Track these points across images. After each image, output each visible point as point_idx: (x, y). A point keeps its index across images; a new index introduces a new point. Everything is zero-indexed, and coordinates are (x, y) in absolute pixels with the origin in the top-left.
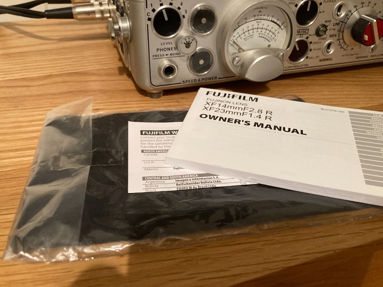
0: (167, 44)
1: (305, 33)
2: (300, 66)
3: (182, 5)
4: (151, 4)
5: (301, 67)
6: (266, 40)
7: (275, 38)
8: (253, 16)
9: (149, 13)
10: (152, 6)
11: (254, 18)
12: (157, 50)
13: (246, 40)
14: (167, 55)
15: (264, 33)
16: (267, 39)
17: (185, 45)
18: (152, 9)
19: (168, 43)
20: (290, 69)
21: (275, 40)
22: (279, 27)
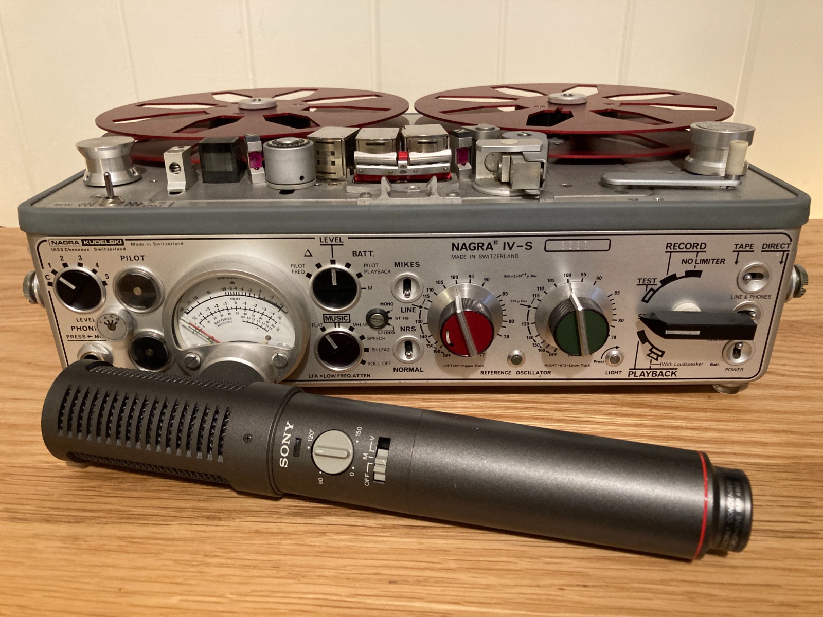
0: (86, 321)
1: (344, 321)
2: (352, 375)
3: (98, 266)
4: (49, 264)
5: (355, 378)
6: (259, 327)
7: (277, 326)
8: (221, 288)
9: (49, 276)
10: (50, 267)
11: (225, 291)
12: (73, 328)
13: (220, 325)
14: (89, 336)
15: (252, 317)
16: (261, 327)
17: (106, 326)
18: (51, 269)
19: (88, 319)
20: (331, 378)
21: (278, 329)
22: (278, 310)
